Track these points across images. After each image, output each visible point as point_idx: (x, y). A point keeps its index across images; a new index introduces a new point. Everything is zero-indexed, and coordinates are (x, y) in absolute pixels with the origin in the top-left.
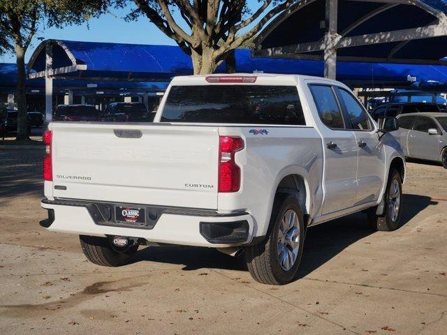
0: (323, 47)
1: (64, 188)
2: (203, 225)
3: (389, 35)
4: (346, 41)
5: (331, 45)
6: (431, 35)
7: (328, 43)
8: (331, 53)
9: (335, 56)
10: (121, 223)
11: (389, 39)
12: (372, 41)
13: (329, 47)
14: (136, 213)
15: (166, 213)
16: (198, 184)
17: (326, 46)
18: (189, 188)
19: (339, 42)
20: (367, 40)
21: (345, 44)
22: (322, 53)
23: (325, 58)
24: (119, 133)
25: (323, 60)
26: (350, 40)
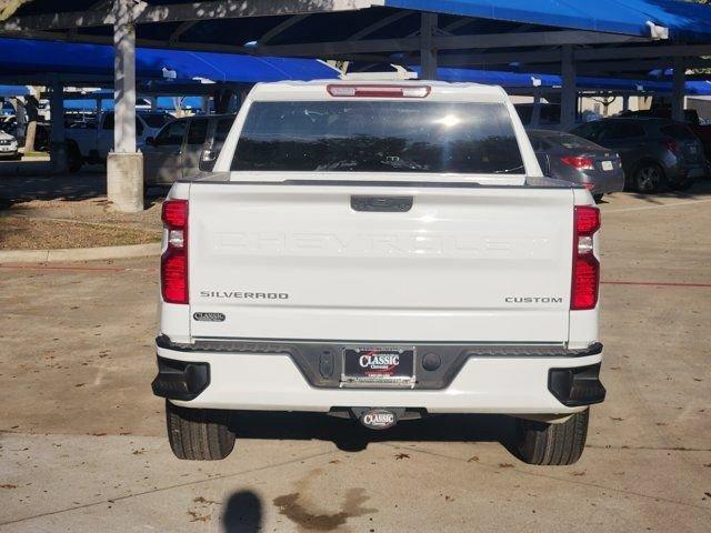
0: (110, 20)
1: (222, 317)
2: (554, 374)
3: (244, 6)
4: (157, 13)
5: (127, 17)
6: (327, 9)
7: (121, 13)
8: (126, 31)
9: (133, 36)
10: (357, 380)
11: (246, 11)
12: (212, 14)
13: (123, 21)
14: (392, 360)
15: (476, 355)
16: (532, 296)
17: (118, 19)
18: (514, 305)
19: (143, 14)
20: (201, 13)
21: (155, 17)
22: (109, 30)
23: (116, 39)
24: (360, 203)
25: (112, 44)
26: (167, 10)
